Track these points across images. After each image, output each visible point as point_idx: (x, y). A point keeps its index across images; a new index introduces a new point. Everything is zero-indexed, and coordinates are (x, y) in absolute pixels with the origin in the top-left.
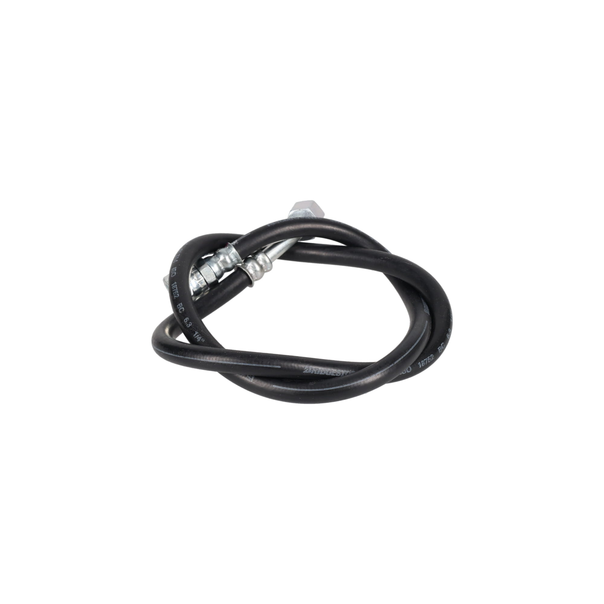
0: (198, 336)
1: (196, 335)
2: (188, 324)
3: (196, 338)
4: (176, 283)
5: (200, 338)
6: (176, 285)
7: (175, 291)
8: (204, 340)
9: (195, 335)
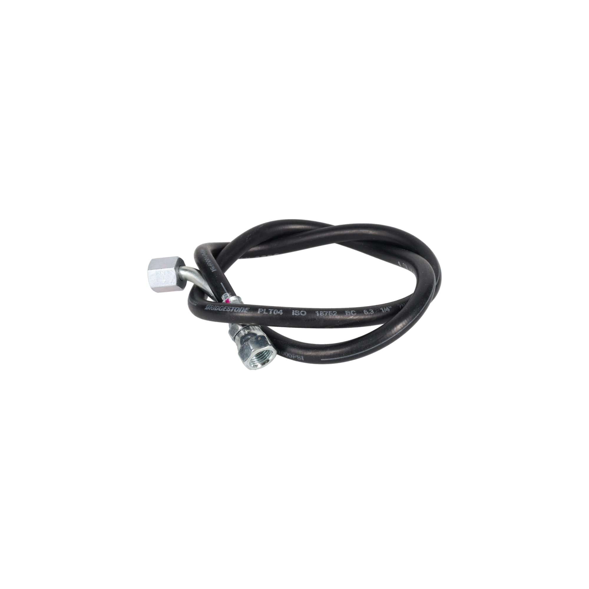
0: (385, 309)
1: (384, 310)
2: (371, 312)
3: (386, 311)
5: (387, 308)
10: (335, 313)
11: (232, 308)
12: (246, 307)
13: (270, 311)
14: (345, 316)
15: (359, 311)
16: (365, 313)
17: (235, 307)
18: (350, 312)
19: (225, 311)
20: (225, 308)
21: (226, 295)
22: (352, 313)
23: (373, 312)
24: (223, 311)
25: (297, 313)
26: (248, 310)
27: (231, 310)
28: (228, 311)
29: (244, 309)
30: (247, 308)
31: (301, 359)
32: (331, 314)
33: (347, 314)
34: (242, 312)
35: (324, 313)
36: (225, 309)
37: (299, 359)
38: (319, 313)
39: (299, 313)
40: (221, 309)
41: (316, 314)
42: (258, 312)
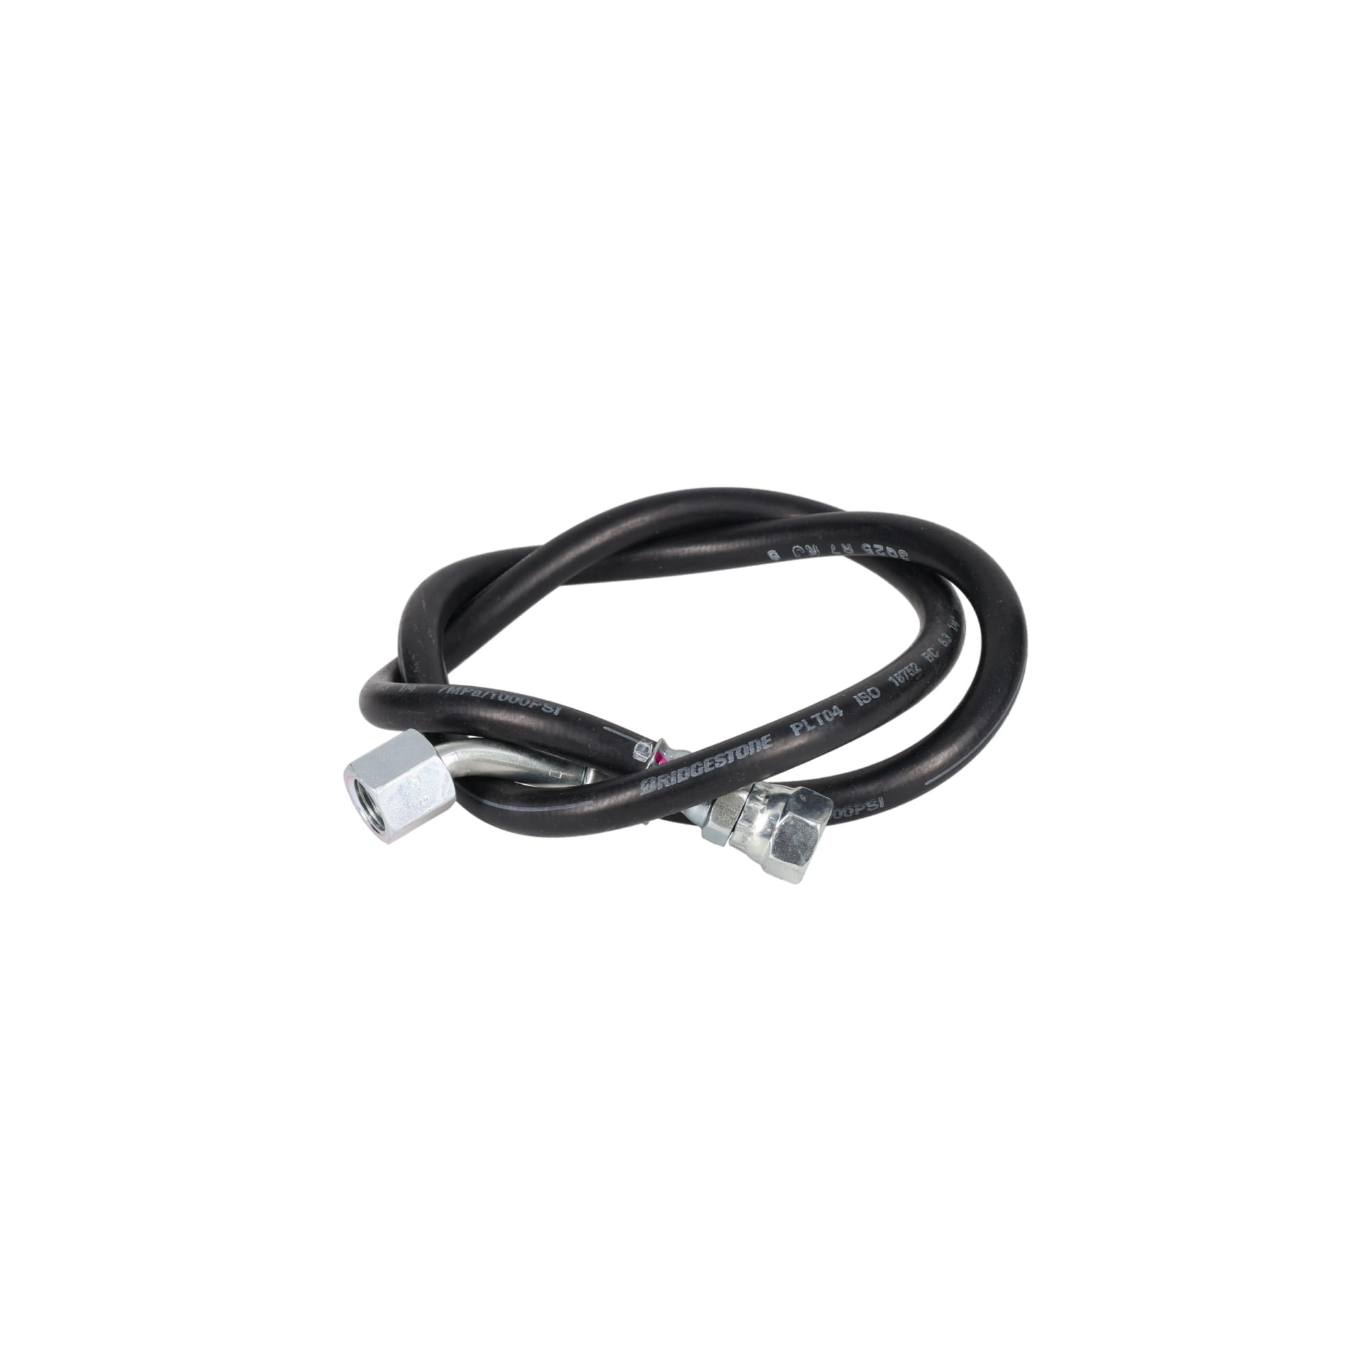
4: (890, 678)
6: (895, 675)
7: (907, 673)
11: (727, 755)
12: (761, 737)
13: (815, 718)
17: (733, 750)
19: (714, 768)
20: (709, 764)
21: (640, 746)
24: (706, 771)
26: (770, 740)
27: (728, 760)
28: (722, 765)
29: (758, 743)
30: (764, 737)
31: (877, 806)
34: (758, 751)
36: (713, 765)
37: (874, 809)
39: (867, 696)
40: (697, 772)
42: (794, 733)
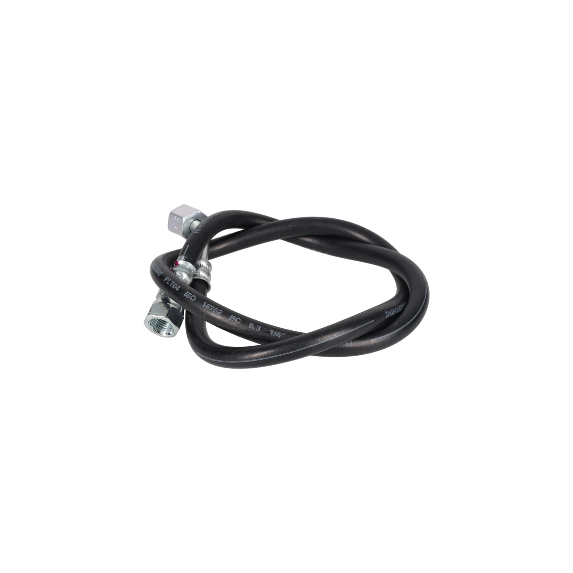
0: (276, 333)
1: (274, 333)
2: (257, 328)
3: (275, 336)
8: (284, 333)
9: (272, 334)
10: (220, 312)
13: (172, 282)
14: (228, 319)
15: (246, 320)
16: (249, 326)
18: (235, 319)
22: (236, 319)
23: (259, 330)
25: (189, 295)
32: (215, 311)
33: (230, 319)
35: (211, 307)
38: (206, 305)
41: (203, 304)
